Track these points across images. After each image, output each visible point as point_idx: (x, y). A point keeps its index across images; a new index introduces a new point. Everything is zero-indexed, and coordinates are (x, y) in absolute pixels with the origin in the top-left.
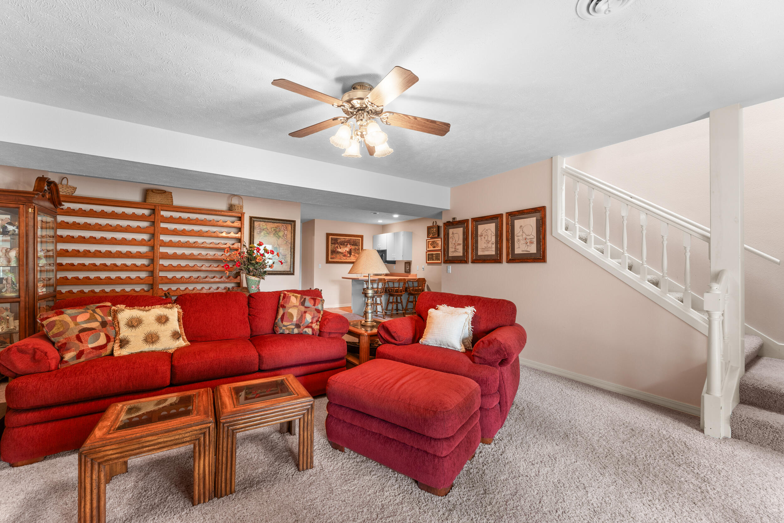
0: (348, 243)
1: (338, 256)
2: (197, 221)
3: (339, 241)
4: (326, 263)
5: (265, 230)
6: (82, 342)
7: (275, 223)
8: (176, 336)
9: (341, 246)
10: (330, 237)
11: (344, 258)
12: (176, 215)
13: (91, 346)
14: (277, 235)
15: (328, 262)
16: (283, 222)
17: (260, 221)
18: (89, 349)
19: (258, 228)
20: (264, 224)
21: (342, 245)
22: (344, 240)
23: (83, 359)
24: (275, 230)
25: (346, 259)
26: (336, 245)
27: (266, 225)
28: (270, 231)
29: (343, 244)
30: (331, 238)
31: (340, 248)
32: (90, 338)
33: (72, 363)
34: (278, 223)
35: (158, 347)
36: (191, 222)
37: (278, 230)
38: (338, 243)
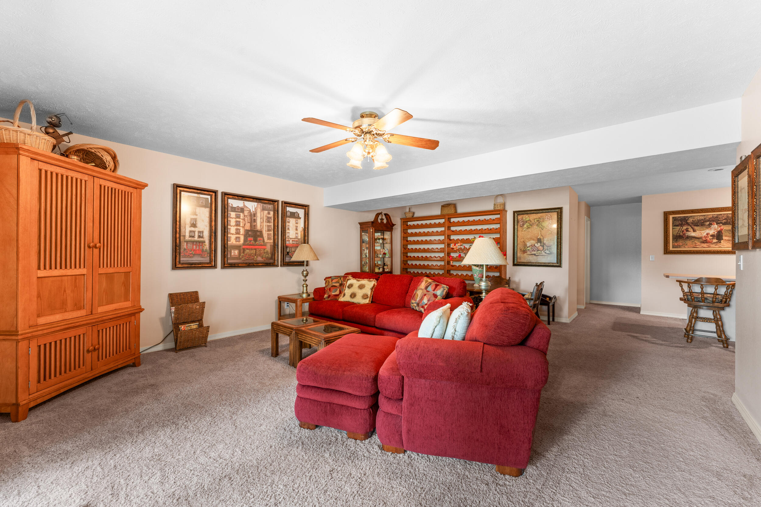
0: (713, 221)
1: (689, 242)
2: (469, 223)
3: (690, 220)
4: (664, 254)
5: (528, 222)
6: (330, 291)
7: (538, 213)
8: (365, 297)
9: (696, 228)
10: (671, 217)
11: (705, 245)
12: (461, 219)
13: (333, 294)
14: (541, 226)
15: (667, 251)
16: (547, 211)
17: (523, 214)
18: (332, 295)
19: (521, 221)
20: (527, 217)
21: (697, 226)
22: (703, 218)
23: (329, 299)
24: (538, 220)
25: (709, 247)
26: (685, 228)
27: (529, 217)
28: (533, 222)
29: (701, 224)
30: (673, 218)
31: (694, 231)
32: (333, 290)
33: (326, 300)
34: (541, 213)
35: (355, 300)
36: (465, 224)
37: (541, 220)
38: (688, 224)
